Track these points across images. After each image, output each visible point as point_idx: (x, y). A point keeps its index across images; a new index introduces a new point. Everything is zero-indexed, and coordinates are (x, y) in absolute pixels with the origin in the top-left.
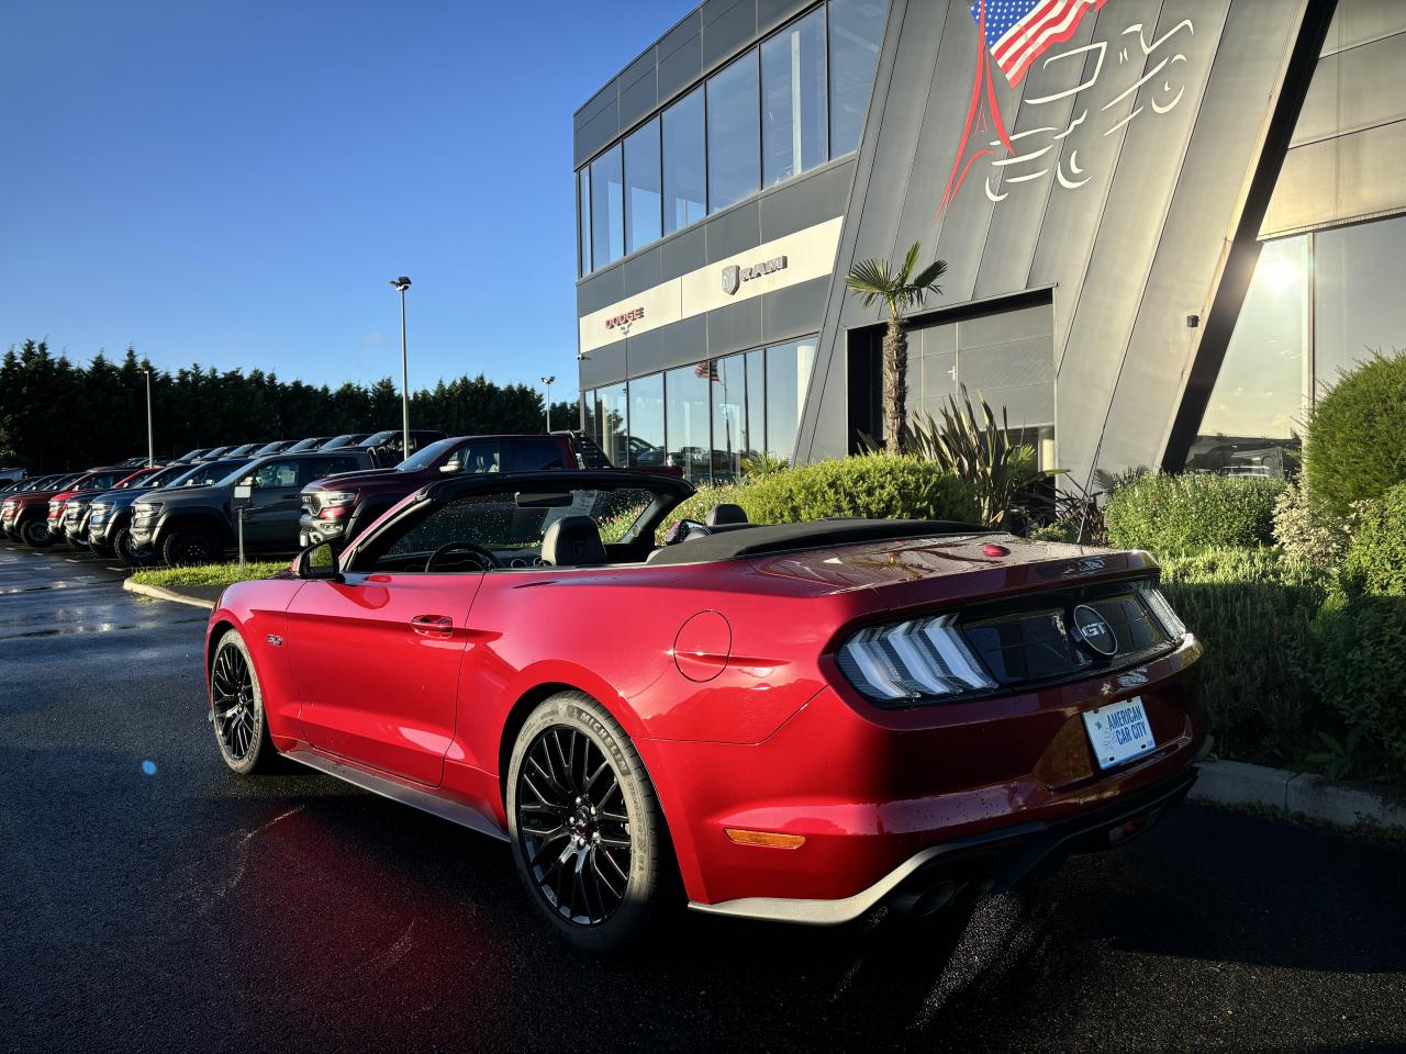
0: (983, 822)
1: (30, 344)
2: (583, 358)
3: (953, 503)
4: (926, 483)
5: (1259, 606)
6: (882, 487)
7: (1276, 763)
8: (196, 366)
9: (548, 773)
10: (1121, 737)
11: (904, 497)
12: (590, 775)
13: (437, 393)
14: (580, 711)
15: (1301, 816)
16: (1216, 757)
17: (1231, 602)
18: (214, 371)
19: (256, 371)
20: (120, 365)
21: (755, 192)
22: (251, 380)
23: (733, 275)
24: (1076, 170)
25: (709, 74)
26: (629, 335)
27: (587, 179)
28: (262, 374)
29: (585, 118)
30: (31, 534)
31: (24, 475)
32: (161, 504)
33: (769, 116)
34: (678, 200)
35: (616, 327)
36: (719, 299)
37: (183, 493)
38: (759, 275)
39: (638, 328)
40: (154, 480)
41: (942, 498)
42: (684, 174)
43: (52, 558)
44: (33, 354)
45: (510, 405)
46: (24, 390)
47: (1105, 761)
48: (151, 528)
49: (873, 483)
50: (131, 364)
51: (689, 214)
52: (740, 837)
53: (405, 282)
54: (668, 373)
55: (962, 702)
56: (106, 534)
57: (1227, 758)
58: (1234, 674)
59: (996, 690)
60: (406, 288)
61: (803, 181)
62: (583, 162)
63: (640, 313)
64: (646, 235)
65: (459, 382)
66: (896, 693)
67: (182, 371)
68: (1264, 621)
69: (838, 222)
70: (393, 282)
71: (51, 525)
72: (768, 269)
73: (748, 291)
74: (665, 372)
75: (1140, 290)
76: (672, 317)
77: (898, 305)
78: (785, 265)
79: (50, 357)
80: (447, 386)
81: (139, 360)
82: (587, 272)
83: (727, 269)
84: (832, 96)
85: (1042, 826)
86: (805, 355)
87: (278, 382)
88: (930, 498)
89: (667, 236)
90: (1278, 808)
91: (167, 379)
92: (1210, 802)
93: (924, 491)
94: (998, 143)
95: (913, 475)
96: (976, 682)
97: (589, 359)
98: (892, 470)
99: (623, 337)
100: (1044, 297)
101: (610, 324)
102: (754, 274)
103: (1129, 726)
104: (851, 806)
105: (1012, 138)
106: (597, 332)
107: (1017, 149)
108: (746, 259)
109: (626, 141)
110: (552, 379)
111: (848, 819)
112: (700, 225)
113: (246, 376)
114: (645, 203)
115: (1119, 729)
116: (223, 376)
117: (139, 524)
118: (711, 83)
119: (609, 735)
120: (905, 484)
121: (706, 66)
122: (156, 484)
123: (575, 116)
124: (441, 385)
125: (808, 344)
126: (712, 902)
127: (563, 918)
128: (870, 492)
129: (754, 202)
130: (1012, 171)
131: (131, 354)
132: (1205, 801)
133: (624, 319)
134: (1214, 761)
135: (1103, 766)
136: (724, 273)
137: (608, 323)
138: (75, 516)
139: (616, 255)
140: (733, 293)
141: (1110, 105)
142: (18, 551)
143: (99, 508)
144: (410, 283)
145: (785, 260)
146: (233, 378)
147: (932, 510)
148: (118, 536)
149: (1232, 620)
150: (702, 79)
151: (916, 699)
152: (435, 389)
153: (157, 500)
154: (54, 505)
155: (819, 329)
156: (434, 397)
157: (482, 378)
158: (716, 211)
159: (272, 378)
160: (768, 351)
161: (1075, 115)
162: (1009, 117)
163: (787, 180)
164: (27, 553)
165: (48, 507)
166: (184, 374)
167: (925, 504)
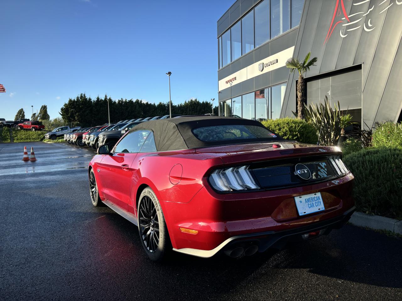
0: (251, 230)
1: (82, 94)
2: (219, 93)
3: (308, 133)
4: (298, 127)
5: (389, 165)
6: (284, 128)
7: (393, 217)
8: (122, 99)
9: (145, 209)
10: (310, 206)
11: (291, 131)
12: (152, 210)
13: (184, 104)
14: (150, 192)
15: (398, 235)
16: (374, 214)
17: (380, 164)
18: (126, 100)
19: (137, 100)
20: (103, 99)
21: (269, 40)
22: (136, 102)
23: (262, 66)
24: (370, 25)
25: (255, 6)
26: (232, 86)
27: (221, 40)
28: (139, 100)
29: (220, 23)
30: (79, 143)
31: (80, 128)
32: (105, 135)
33: (273, 16)
34: (246, 44)
35: (228, 83)
36: (258, 73)
37: (111, 132)
38: (269, 65)
39: (235, 83)
40: (106, 129)
41: (304, 131)
42: (248, 36)
43: (84, 149)
44: (82, 97)
45: (203, 107)
46: (81, 106)
47: (301, 213)
48: (103, 141)
49: (281, 127)
50: (106, 98)
51: (249, 48)
52: (183, 230)
53: (170, 73)
54: (243, 96)
55: (247, 192)
56: (94, 143)
57: (378, 215)
58: (379, 188)
59: (259, 189)
60: (170, 75)
61: (282, 36)
62: (220, 36)
63: (235, 78)
64: (237, 55)
65: (190, 101)
66: (225, 189)
67: (119, 100)
68: (391, 170)
69: (293, 48)
70: (167, 73)
71: (83, 141)
72: (272, 63)
73: (266, 70)
74: (242, 96)
75: (392, 63)
76: (244, 79)
77: (302, 72)
78: (277, 62)
79: (86, 98)
80: (187, 102)
81: (108, 98)
82: (221, 68)
83: (260, 64)
84: (292, 8)
85: (273, 233)
86: (283, 88)
87: (142, 102)
88: (299, 131)
89: (243, 55)
90: (391, 232)
91: (115, 102)
92: (369, 228)
93: (297, 129)
94: (344, 18)
95: (294, 124)
96: (253, 186)
97: (221, 93)
98: (289, 122)
99: (230, 86)
100: (359, 67)
101: (227, 82)
102: (268, 65)
103: (314, 202)
104: (213, 223)
105: (349, 17)
106: (223, 85)
107: (351, 20)
108: (265, 61)
109: (231, 28)
110: (214, 99)
111: (214, 227)
112: (252, 52)
113: (134, 101)
114: (237, 46)
115: (310, 203)
116: (128, 101)
117: (100, 140)
118: (256, 8)
119: (155, 199)
120: (292, 127)
121: (254, 4)
122: (107, 130)
123: (217, 22)
124: (186, 102)
125: (283, 85)
126: (178, 248)
127: (147, 250)
128: (280, 129)
129: (268, 43)
130: (349, 27)
131: (106, 96)
132: (368, 228)
133: (231, 81)
134: (373, 215)
135: (300, 215)
136: (259, 65)
137: (226, 82)
138: (88, 139)
139: (229, 62)
140: (262, 71)
141: (381, 4)
142: (76, 147)
143: (92, 136)
144: (171, 73)
145: (277, 60)
146: (131, 102)
147: (299, 135)
148: (97, 144)
149: (380, 170)
150: (253, 7)
151: (231, 191)
152: (184, 103)
153: (104, 134)
154: (84, 135)
155: (287, 81)
156: (183, 106)
157: (196, 100)
158: (257, 47)
159: (141, 101)
160: (272, 88)
161: (370, 8)
162: (348, 9)
163: (278, 36)
164: (78, 148)
165: (82, 136)
166: (119, 101)
167: (297, 133)
